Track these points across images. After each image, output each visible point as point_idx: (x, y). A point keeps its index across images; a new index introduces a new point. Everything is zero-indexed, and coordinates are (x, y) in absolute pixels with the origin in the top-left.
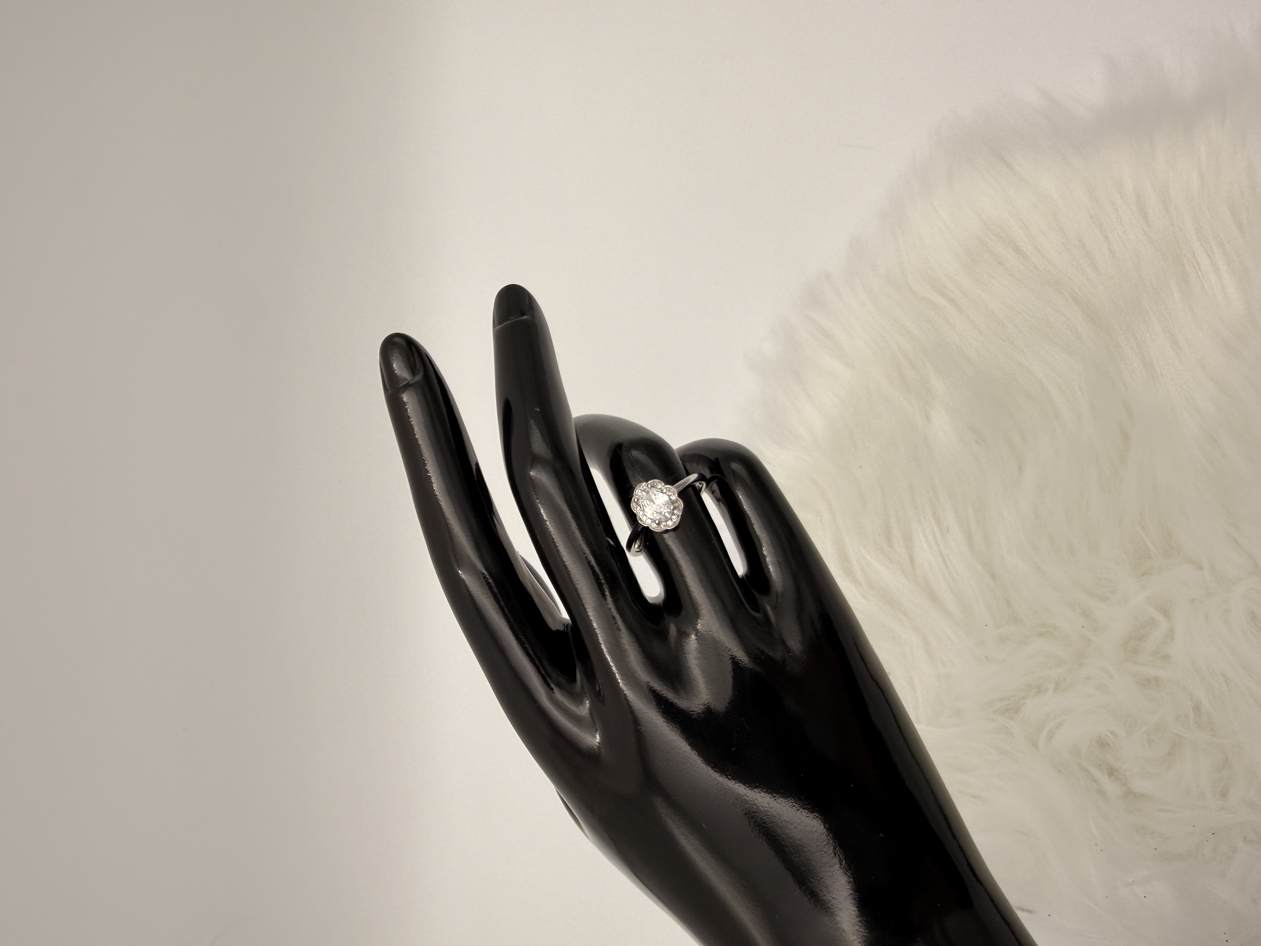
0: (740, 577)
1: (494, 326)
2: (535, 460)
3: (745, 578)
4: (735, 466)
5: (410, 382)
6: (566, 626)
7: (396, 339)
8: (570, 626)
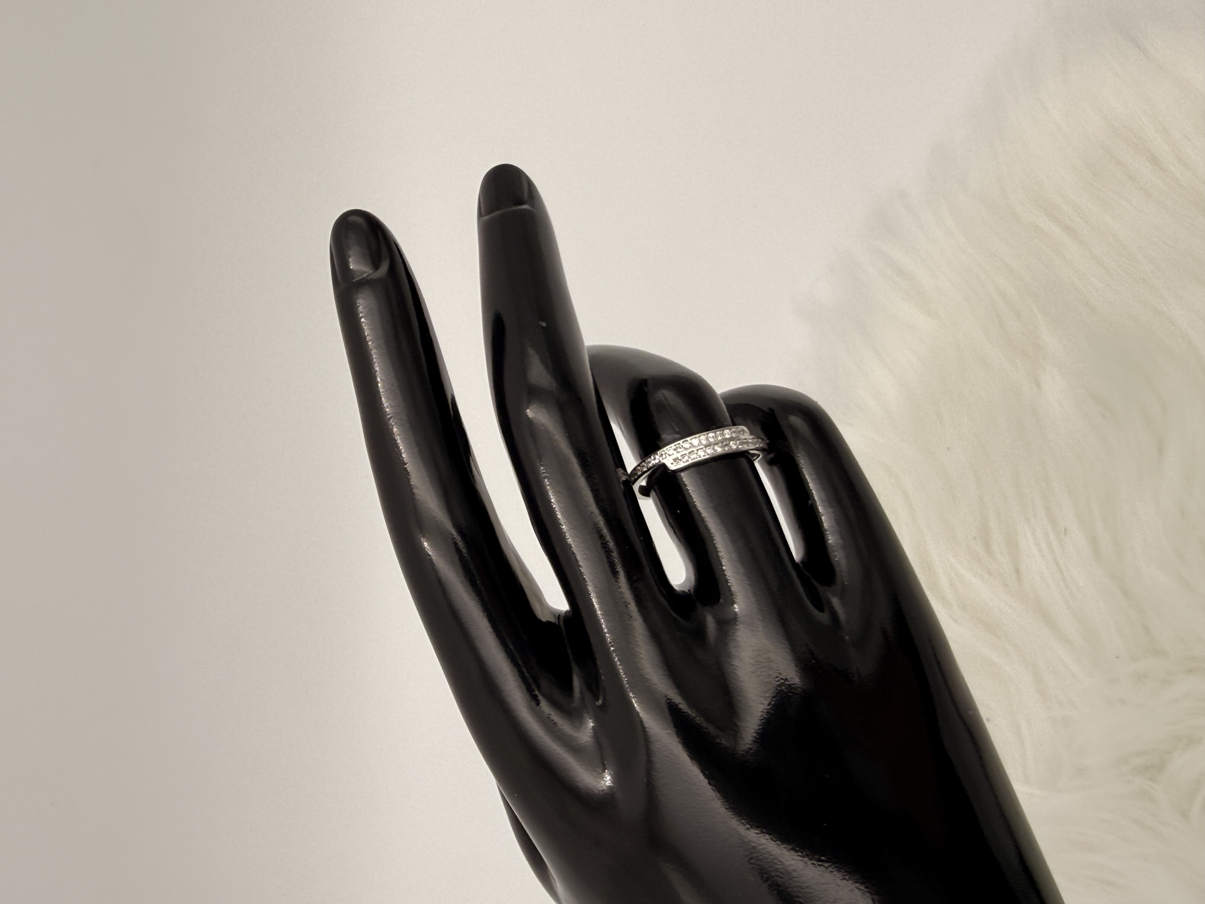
0: (796, 561)
1: (479, 217)
3: (801, 564)
5: (369, 278)
6: (559, 616)
7: (353, 218)
8: (564, 617)
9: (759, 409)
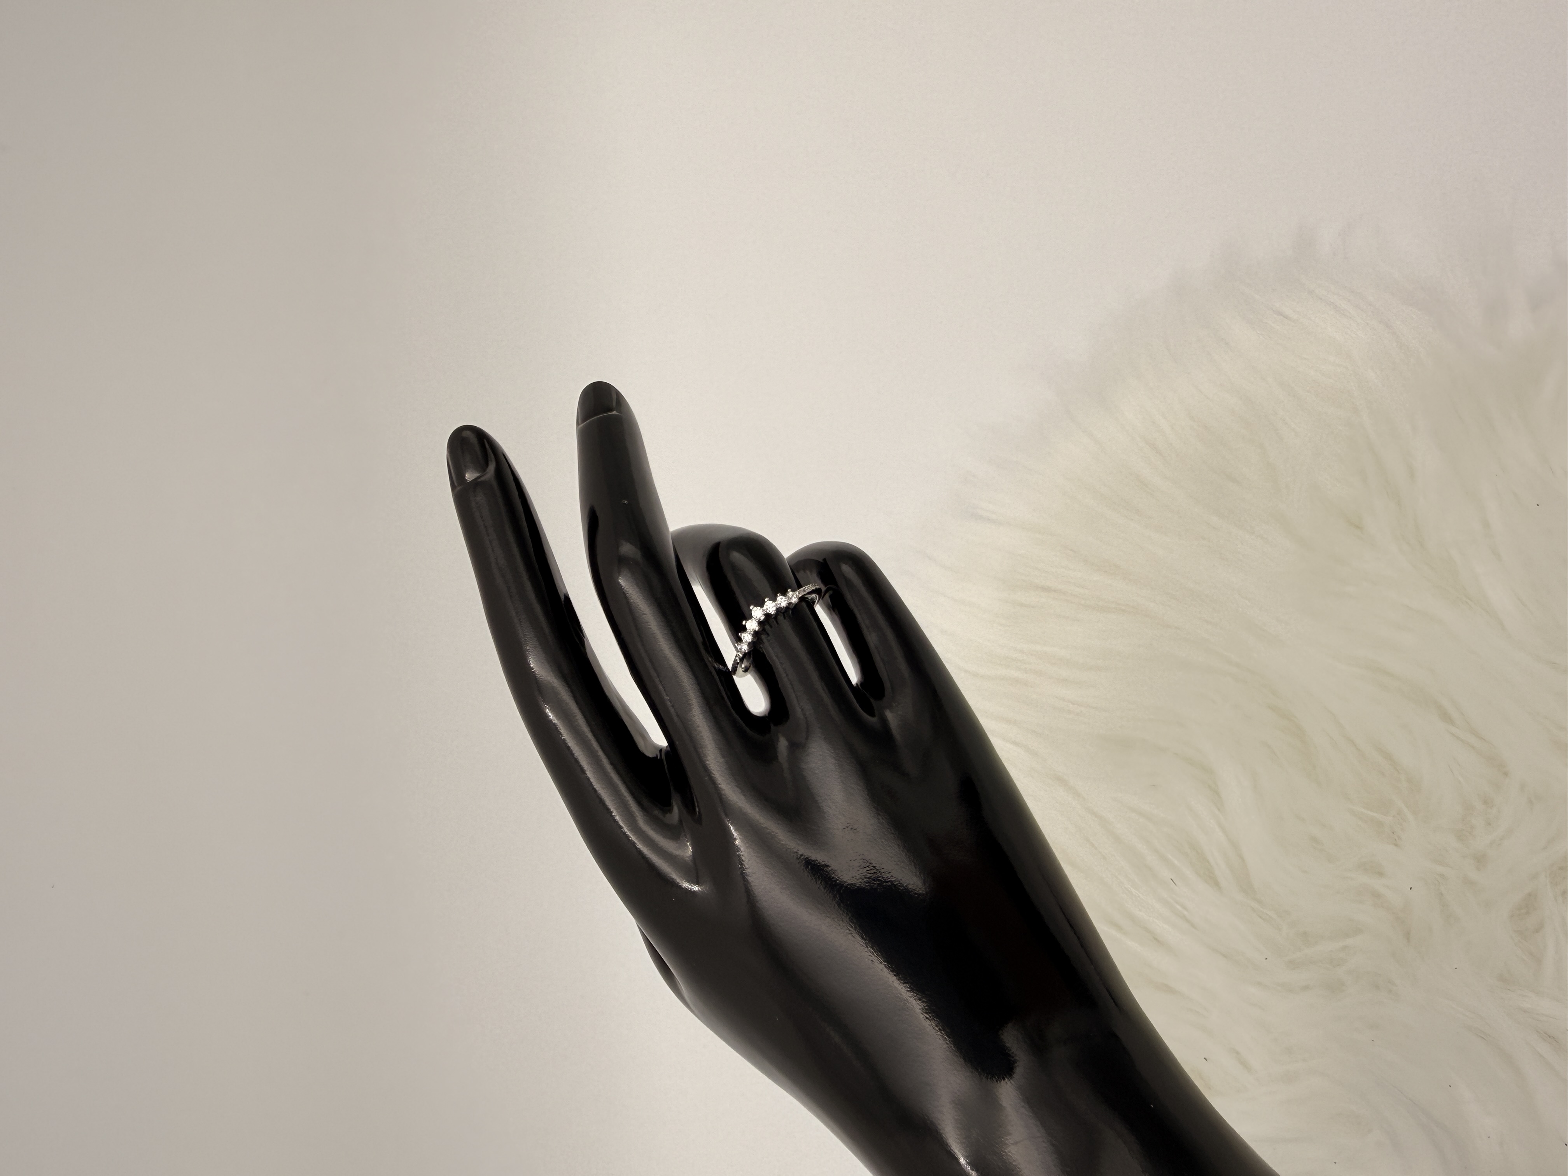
0: (855, 686)
1: (578, 424)
2: (623, 561)
3: (860, 686)
4: (847, 569)
5: (479, 480)
6: (661, 751)
7: (467, 433)
8: (665, 750)
9: (817, 563)
